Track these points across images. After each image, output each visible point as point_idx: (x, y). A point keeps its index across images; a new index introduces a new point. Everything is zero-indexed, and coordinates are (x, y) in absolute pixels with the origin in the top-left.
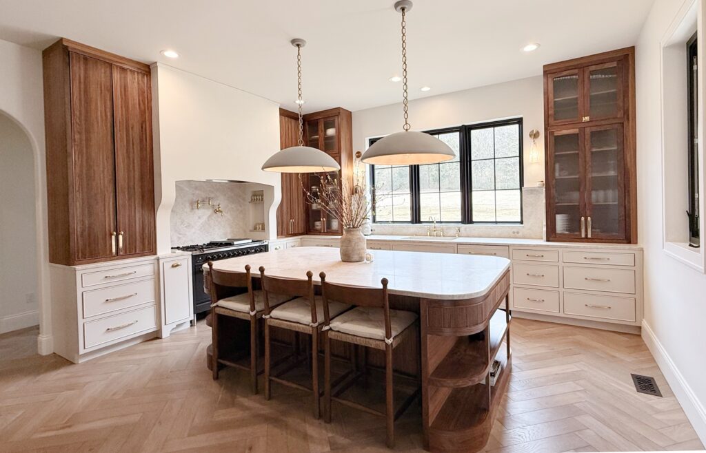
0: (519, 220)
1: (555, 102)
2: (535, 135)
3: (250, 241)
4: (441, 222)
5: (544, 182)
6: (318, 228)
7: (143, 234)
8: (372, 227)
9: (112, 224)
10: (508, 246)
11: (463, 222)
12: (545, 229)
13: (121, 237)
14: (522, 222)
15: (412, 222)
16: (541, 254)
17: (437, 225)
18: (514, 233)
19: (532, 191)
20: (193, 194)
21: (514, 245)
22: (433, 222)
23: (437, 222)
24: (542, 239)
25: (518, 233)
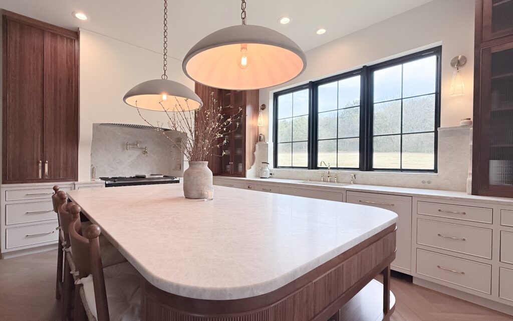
0: (433, 168)
1: (493, 8)
2: (459, 63)
3: (162, 176)
4: (337, 168)
5: (472, 120)
6: (229, 170)
7: (67, 164)
8: (270, 171)
9: (39, 155)
10: (411, 196)
11: (361, 168)
12: (470, 178)
13: (46, 165)
14: (435, 170)
15: (308, 168)
16: (462, 210)
17: (330, 171)
18: (423, 182)
19: (452, 132)
20: (125, 138)
21: (419, 196)
22: (327, 168)
23: (331, 168)
24: (466, 191)
25: (429, 182)
